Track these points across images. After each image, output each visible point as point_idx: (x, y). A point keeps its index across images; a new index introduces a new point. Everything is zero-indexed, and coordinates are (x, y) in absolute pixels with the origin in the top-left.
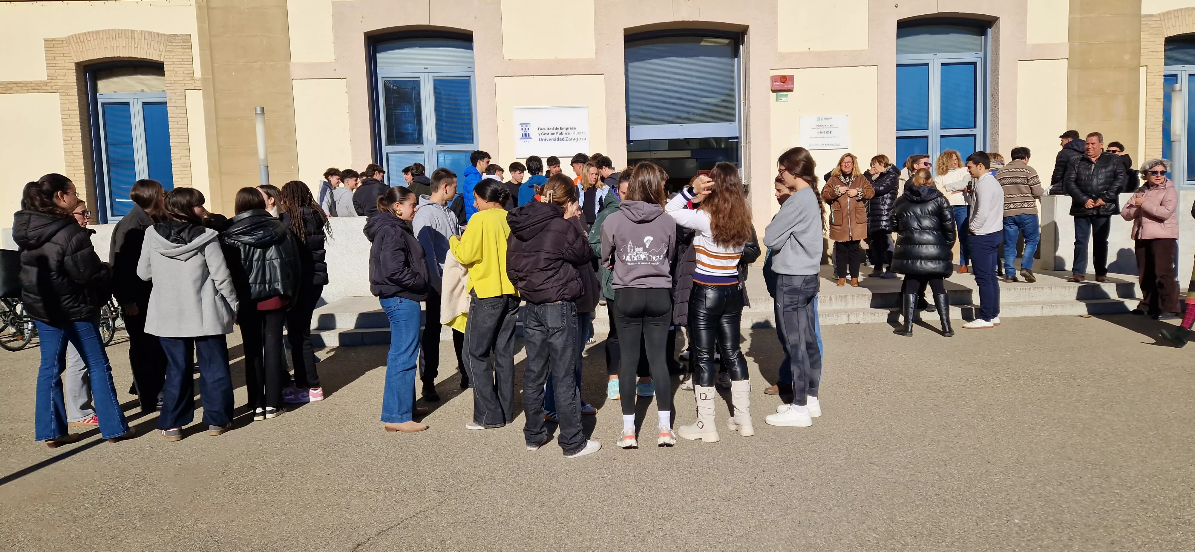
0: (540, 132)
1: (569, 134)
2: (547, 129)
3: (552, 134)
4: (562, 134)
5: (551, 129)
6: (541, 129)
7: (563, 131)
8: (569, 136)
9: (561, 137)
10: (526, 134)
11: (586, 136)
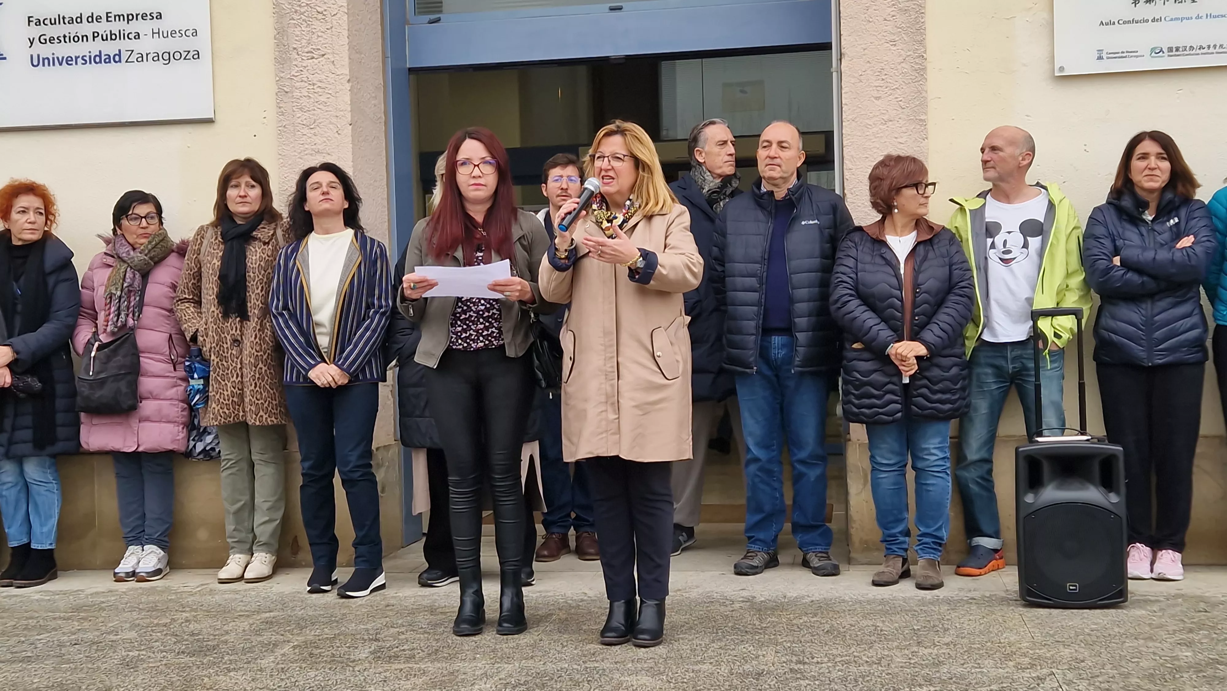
1: (138, 36)
2: (61, 20)
3: (76, 39)
4: (112, 36)
5: (72, 21)
6: (39, 23)
7: (116, 27)
8: (139, 46)
9: (110, 48)
11: (203, 43)
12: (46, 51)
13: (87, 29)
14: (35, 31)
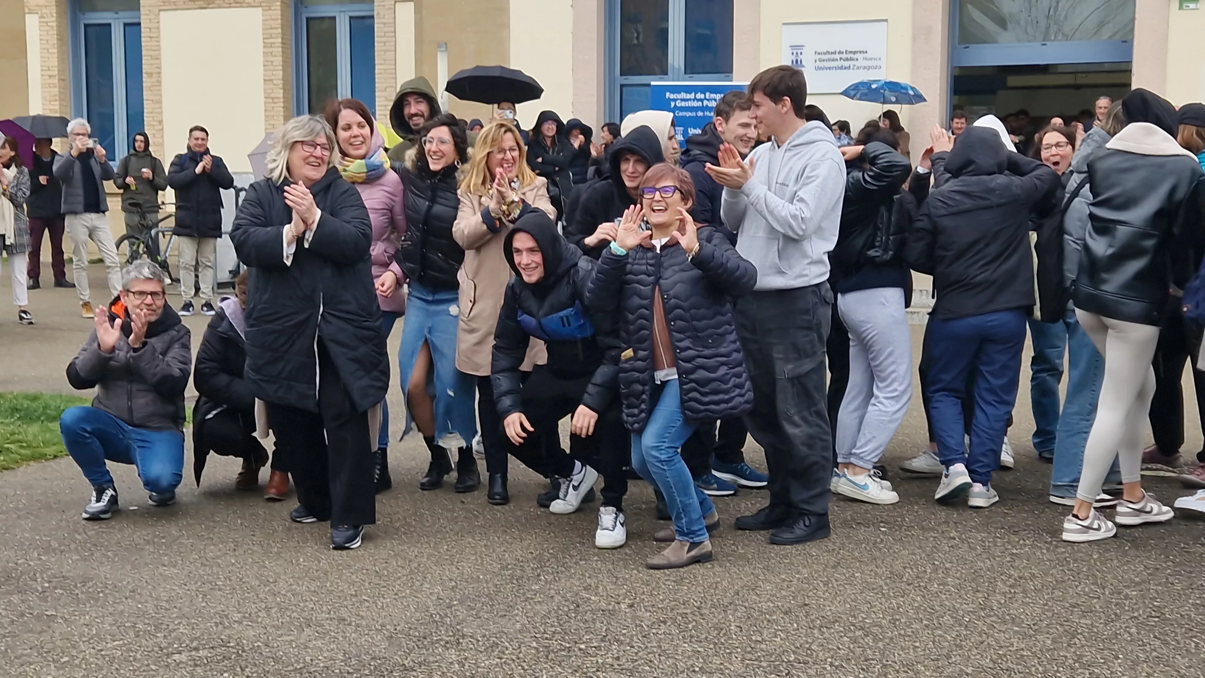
1: (857, 60)
2: (828, 53)
3: (833, 60)
4: (847, 59)
5: (832, 53)
6: (819, 54)
7: (849, 56)
8: (857, 63)
9: (846, 64)
10: (797, 60)
11: (883, 63)
12: (821, 64)
13: (837, 56)
14: (818, 57)
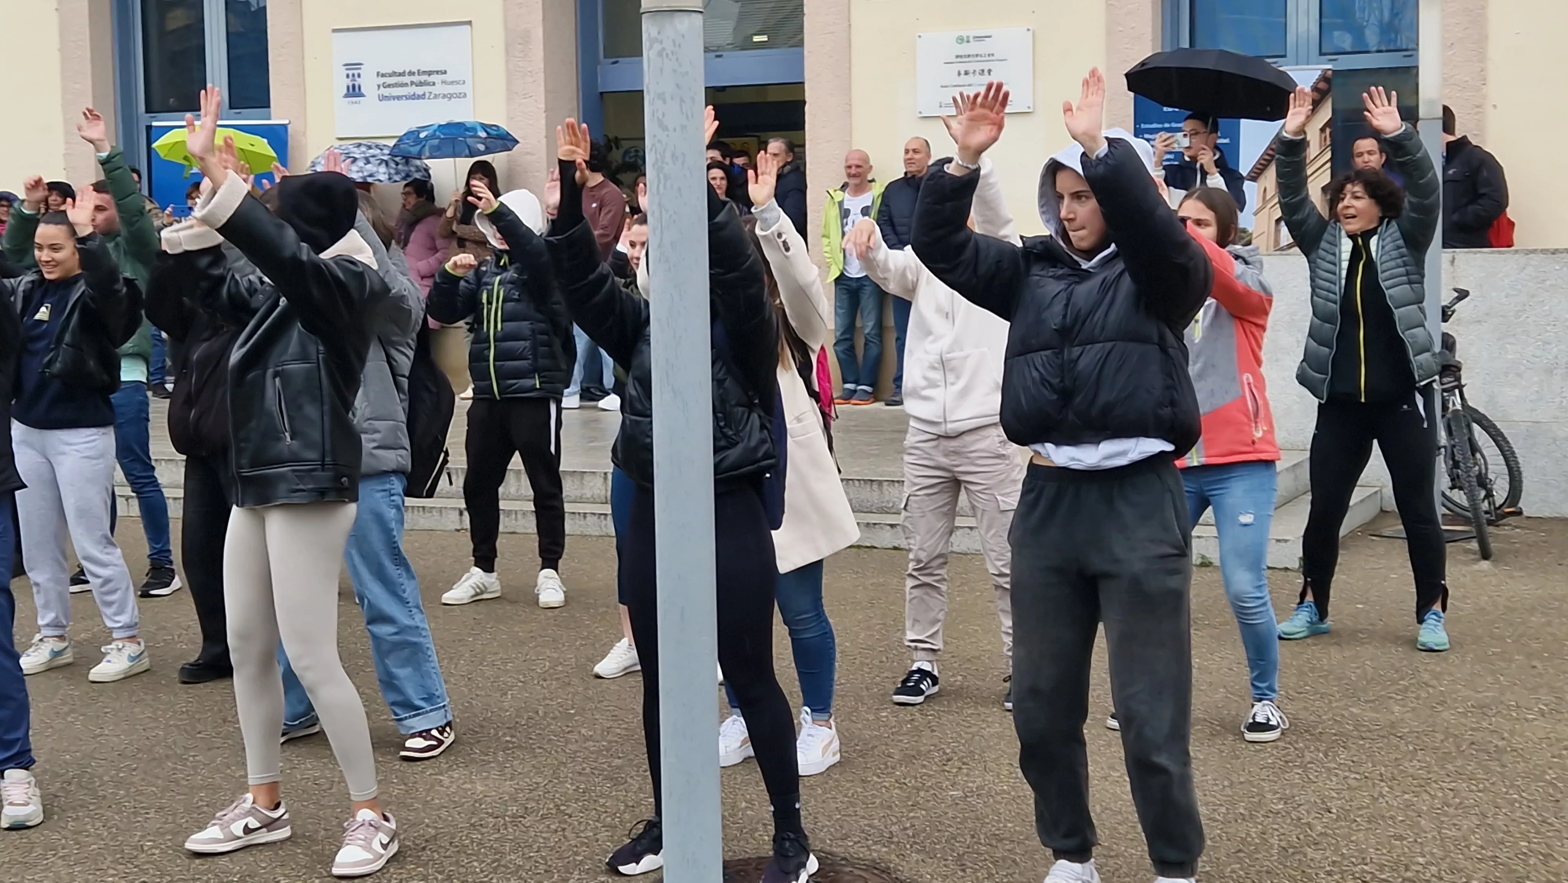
0: (381, 80)
1: (434, 84)
2: (394, 74)
3: (402, 85)
5: (400, 75)
6: (383, 75)
7: (423, 78)
9: (419, 90)
10: (354, 86)
11: (466, 89)
12: (386, 92)
13: (407, 79)
